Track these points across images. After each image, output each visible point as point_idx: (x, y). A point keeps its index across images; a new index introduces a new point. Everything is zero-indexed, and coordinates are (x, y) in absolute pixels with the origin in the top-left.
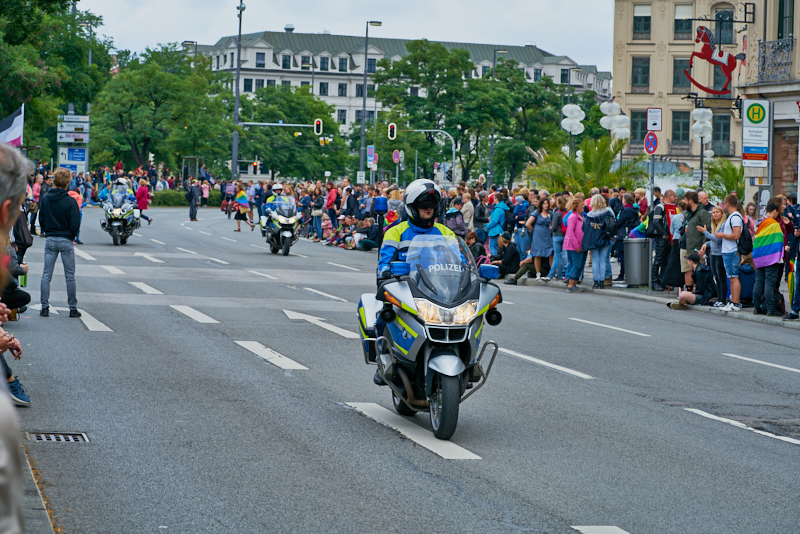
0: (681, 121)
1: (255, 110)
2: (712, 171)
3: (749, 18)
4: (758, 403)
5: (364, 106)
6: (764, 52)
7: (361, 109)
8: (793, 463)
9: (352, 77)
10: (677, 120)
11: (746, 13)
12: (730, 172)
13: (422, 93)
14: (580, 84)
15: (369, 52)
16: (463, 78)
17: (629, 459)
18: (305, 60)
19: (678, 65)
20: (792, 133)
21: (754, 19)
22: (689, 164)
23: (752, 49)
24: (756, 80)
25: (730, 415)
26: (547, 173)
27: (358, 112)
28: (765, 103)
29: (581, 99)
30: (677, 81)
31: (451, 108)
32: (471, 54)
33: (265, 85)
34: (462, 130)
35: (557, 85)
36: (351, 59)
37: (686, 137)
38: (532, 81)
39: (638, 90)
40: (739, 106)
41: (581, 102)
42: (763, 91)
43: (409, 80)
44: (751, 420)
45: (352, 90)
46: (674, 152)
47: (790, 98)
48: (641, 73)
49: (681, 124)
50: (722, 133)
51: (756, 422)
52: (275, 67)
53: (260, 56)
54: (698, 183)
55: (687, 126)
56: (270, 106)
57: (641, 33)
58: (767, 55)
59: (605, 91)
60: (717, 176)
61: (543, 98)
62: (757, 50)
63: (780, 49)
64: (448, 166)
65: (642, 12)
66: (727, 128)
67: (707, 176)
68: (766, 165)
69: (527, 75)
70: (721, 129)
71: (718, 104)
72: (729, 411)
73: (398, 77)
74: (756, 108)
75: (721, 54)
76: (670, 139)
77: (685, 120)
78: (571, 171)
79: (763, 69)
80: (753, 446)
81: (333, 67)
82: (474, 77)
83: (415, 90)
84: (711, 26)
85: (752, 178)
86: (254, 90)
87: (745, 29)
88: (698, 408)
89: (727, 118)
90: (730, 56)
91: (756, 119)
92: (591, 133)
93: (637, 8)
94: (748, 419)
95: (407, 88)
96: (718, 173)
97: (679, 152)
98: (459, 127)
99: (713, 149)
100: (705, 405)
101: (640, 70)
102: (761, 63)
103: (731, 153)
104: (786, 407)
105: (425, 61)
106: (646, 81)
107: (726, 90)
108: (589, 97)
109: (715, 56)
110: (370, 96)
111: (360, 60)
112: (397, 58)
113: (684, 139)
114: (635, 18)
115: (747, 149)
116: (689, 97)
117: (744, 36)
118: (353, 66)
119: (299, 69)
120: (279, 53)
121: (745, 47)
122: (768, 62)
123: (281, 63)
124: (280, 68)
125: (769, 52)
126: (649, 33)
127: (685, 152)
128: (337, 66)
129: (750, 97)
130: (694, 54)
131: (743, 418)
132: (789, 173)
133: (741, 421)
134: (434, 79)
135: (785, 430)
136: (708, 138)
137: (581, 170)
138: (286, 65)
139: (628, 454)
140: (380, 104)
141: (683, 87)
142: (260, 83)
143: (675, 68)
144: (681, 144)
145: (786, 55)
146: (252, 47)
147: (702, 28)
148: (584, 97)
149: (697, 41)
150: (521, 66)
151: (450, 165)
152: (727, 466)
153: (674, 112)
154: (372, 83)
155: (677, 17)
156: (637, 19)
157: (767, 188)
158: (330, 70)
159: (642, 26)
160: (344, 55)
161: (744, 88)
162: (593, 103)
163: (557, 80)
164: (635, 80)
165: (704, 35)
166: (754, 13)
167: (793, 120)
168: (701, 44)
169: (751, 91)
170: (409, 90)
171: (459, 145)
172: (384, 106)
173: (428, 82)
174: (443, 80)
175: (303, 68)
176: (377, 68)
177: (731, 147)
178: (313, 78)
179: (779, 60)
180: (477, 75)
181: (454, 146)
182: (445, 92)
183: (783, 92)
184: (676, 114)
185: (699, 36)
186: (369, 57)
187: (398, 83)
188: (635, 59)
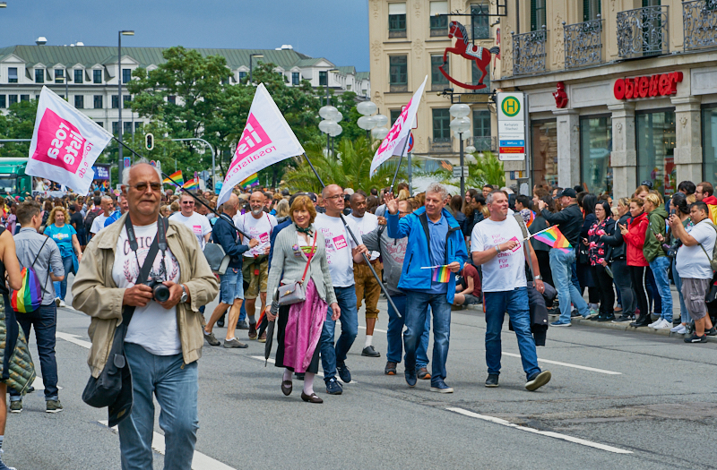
0: (442, 118)
1: (8, 126)
2: (472, 167)
3: (502, 11)
4: (521, 398)
5: (120, 117)
6: (518, 45)
7: (117, 120)
8: (556, 458)
9: (107, 89)
10: (436, 118)
11: (498, 6)
12: (493, 167)
13: (180, 101)
14: (339, 85)
15: (122, 62)
16: (220, 83)
17: (389, 463)
18: (58, 73)
19: (436, 62)
20: (549, 125)
21: (506, 12)
22: (451, 161)
23: (506, 42)
24: (511, 73)
25: (493, 413)
26: (307, 177)
27: (115, 124)
28: (519, 96)
29: (340, 100)
30: (435, 79)
31: (209, 116)
32: (227, 60)
33: (19, 100)
34: (222, 137)
35: (315, 88)
36: (106, 70)
37: (447, 134)
38: (290, 85)
39: (396, 89)
40: (495, 100)
41: (341, 104)
42: (518, 84)
43: (165, 89)
44: (514, 416)
45: (107, 101)
46: (436, 150)
47: (546, 90)
48: (399, 71)
49: (441, 120)
50: (483, 128)
51: (519, 418)
52: (29, 82)
53: (13, 70)
54: (459, 179)
55: (447, 123)
56: (25, 122)
57: (397, 32)
58: (521, 47)
59: (364, 91)
60: (480, 171)
61: (303, 101)
62: (511, 43)
63: (534, 41)
64: (208, 174)
65: (397, 10)
66: (487, 124)
67: (467, 172)
68: (523, 158)
69: (286, 78)
70: (482, 124)
71: (476, 99)
72: (491, 408)
73: (154, 86)
74: (511, 101)
75: (475, 49)
76: (431, 137)
77: (445, 118)
78: (330, 173)
79: (518, 62)
80: (515, 443)
81: (88, 79)
82: (231, 83)
83: (172, 99)
84: (465, 21)
85: (512, 172)
86: (7, 106)
87: (498, 23)
88: (460, 407)
89: (488, 113)
90: (485, 51)
91: (511, 112)
92: (352, 135)
93: (392, 6)
94: (511, 415)
95: (163, 96)
96: (481, 169)
97: (441, 150)
98: (218, 134)
99: (474, 145)
100: (467, 403)
101: (398, 69)
102: (516, 56)
103: (493, 148)
104: (550, 401)
105: (181, 68)
106: (404, 79)
107: (481, 85)
108: (348, 99)
109: (469, 50)
110: (126, 106)
111: (115, 71)
112: (152, 68)
113: (445, 136)
114: (390, 16)
115: (504, 142)
116: (445, 93)
117: (498, 30)
118: (108, 77)
119: (53, 82)
120: (31, 67)
121: (499, 42)
122: (523, 54)
123: (34, 78)
124: (34, 82)
125: (523, 44)
126: (406, 30)
127: (446, 150)
128: (92, 78)
129: (505, 90)
130: (448, 50)
131: (506, 415)
132: (551, 166)
133: (504, 418)
134: (190, 87)
135: (549, 424)
136: (468, 133)
137: (340, 173)
138: (39, 78)
139: (388, 458)
140: (136, 114)
141: (441, 84)
142: (13, 99)
143: (432, 64)
144: (442, 142)
145: (540, 46)
146: (4, 63)
147: (454, 23)
148: (343, 99)
149: (451, 37)
150: (278, 70)
151: (210, 173)
152: (489, 465)
153: (433, 110)
154: (128, 94)
155: (433, 14)
156: (392, 18)
157: (526, 181)
158: (85, 83)
159: (398, 24)
160: (97, 67)
161: (500, 82)
162: (353, 105)
163: (315, 82)
164: (393, 79)
165: (458, 31)
166: (506, 6)
167: (550, 112)
168: (455, 39)
169: (507, 85)
170: (166, 99)
171: (219, 152)
172: (140, 116)
173: (184, 90)
174: (200, 88)
175: (57, 81)
176: (133, 78)
177: (493, 143)
178: (67, 91)
179: (533, 52)
180: (234, 81)
181: (214, 153)
182: (202, 99)
183: (539, 84)
184: (436, 112)
185: (452, 31)
186: (123, 67)
187: (154, 93)
188: (393, 59)
